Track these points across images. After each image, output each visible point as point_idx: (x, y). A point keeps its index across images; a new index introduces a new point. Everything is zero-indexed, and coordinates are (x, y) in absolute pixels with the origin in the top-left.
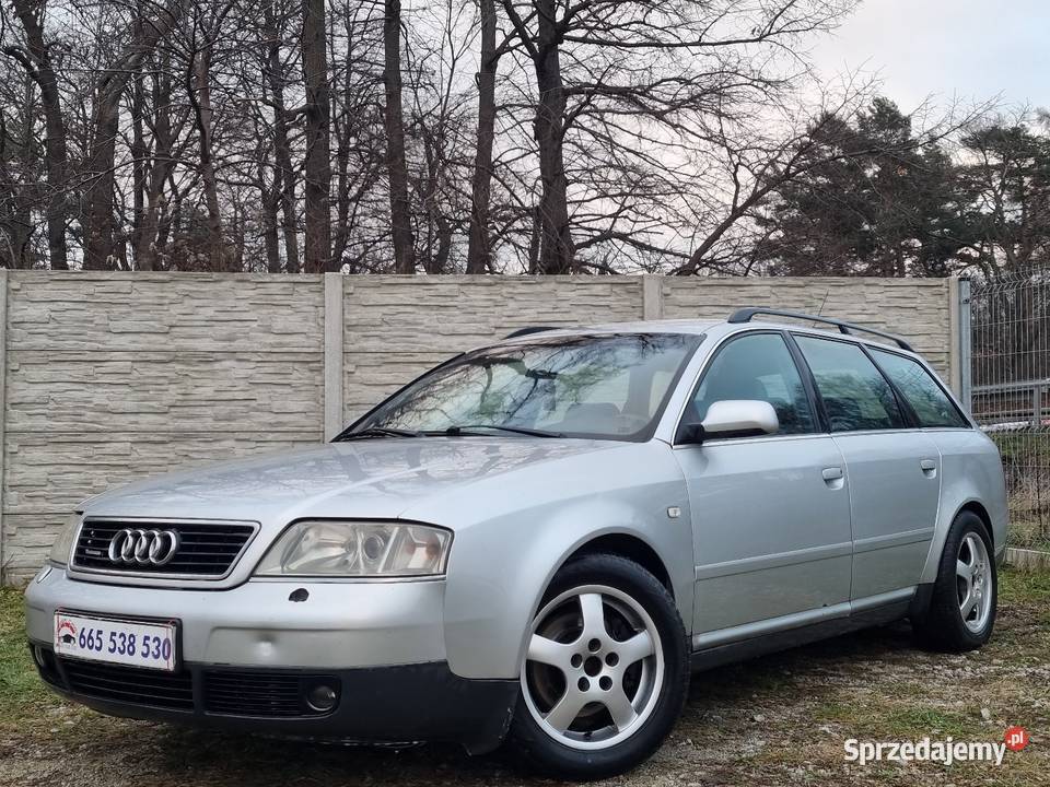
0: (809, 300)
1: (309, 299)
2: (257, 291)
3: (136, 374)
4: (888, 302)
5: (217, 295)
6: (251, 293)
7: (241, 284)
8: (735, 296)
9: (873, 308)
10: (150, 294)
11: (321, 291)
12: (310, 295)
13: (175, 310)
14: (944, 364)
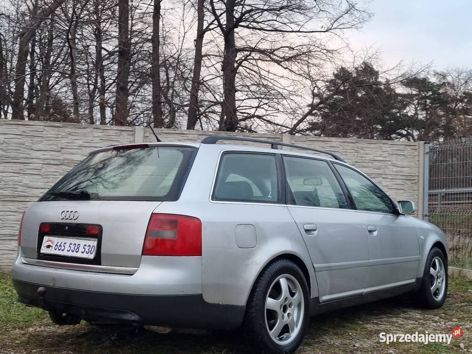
0: (357, 149)
1: (127, 139)
2: (104, 133)
3: (44, 170)
4: (392, 152)
5: (85, 135)
6: (101, 134)
7: (96, 130)
8: (323, 146)
9: (385, 154)
10: (52, 132)
11: (133, 135)
12: (129, 137)
13: (64, 141)
14: (416, 181)
